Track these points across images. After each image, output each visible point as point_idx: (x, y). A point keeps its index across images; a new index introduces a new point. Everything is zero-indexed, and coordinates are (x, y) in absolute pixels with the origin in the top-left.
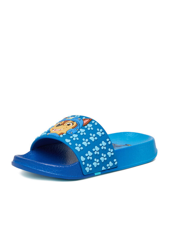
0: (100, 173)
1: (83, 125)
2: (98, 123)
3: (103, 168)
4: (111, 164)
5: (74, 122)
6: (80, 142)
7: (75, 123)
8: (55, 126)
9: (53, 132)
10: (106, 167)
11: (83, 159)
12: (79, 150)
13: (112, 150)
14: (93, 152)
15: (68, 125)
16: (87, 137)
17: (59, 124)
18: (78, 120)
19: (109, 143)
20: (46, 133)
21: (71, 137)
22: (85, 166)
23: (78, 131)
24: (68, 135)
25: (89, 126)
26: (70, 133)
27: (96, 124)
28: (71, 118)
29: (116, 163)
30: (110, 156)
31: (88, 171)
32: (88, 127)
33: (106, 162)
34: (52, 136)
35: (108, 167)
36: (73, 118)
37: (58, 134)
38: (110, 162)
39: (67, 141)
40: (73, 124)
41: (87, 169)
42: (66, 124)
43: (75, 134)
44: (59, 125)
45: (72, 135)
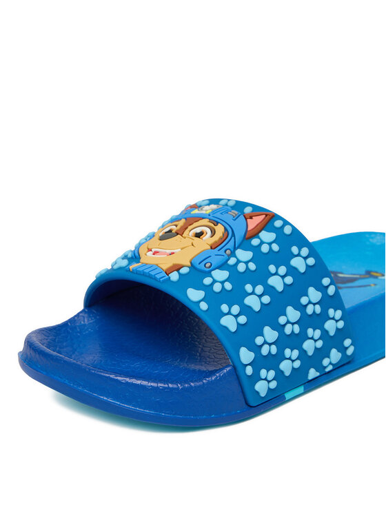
0: (301, 389)
1: (247, 236)
2: (294, 229)
3: (313, 373)
4: (335, 356)
5: (218, 223)
6: (236, 296)
7: (220, 230)
8: (157, 237)
9: (147, 258)
10: (320, 368)
11: (246, 356)
12: (233, 328)
13: (339, 314)
14: (280, 328)
15: (199, 235)
16: (260, 276)
17: (170, 231)
18: (228, 218)
19: (331, 290)
20: (125, 263)
21: (207, 281)
22: (256, 378)
23: (229, 257)
24: (197, 273)
25: (264, 240)
26: (201, 267)
27: (287, 230)
28: (208, 210)
29: (350, 352)
30: (332, 333)
31: (263, 394)
32: (262, 243)
33: (322, 353)
34: (144, 274)
35: (325, 367)
36: (214, 211)
37: (165, 267)
38: (334, 351)
39: (194, 295)
40: (213, 233)
41: (261, 388)
42: (190, 233)
43: (217, 268)
44: (168, 235)
45: (210, 271)
